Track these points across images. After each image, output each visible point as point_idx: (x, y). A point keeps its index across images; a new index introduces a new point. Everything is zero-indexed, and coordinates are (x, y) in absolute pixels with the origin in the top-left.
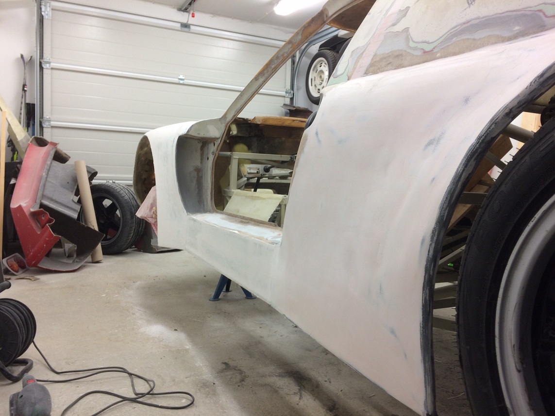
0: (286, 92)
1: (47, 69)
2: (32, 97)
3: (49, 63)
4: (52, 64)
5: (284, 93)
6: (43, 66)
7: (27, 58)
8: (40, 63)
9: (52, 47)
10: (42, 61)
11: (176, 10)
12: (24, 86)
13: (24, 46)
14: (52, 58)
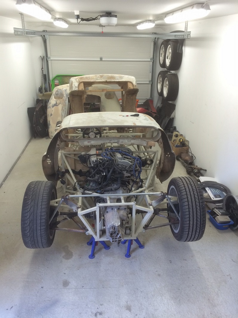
0: (151, 59)
1: (49, 60)
2: (45, 72)
3: (50, 58)
4: (51, 58)
5: (150, 60)
6: (48, 60)
7: (42, 57)
8: (47, 59)
9: (50, 51)
10: (47, 58)
11: (99, 26)
12: (42, 68)
13: (40, 52)
14: (51, 56)
